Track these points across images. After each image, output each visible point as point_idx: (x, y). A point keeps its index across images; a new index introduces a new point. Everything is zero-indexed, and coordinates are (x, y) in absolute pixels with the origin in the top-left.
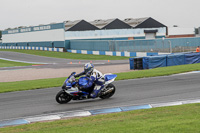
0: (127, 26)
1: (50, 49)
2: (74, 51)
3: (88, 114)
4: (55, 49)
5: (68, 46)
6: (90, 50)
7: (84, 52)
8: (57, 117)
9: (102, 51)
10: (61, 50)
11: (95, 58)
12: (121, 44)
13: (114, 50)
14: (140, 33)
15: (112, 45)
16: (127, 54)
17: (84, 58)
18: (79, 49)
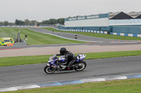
1: (98, 32)
2: (115, 34)
3: (125, 78)
4: (102, 32)
5: (111, 30)
6: (127, 33)
8: (103, 79)
9: (135, 34)
10: (106, 33)
11: (130, 38)
17: (122, 38)
18: (119, 32)
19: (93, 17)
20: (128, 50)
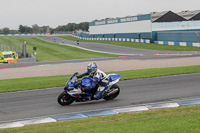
1: (137, 40)
4: (142, 41)
6: (177, 41)
7: (171, 43)
8: (144, 108)
9: (189, 42)
10: (148, 41)
11: (182, 49)
17: (171, 49)
18: (166, 40)
19: (129, 19)
20: (180, 66)
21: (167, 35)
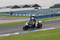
0: (29, 7)
1: (6, 14)
3: (18, 33)
4: (8, 14)
5: (12, 13)
6: (18, 14)
7: (17, 15)
8: (8, 35)
9: (22, 14)
10: (10, 14)
11: (20, 16)
12: (28, 12)
13: (26, 14)
14: (33, 9)
15: (25, 12)
16: (30, 15)
18: (15, 14)
19: (4, 8)
21: (15, 12)
